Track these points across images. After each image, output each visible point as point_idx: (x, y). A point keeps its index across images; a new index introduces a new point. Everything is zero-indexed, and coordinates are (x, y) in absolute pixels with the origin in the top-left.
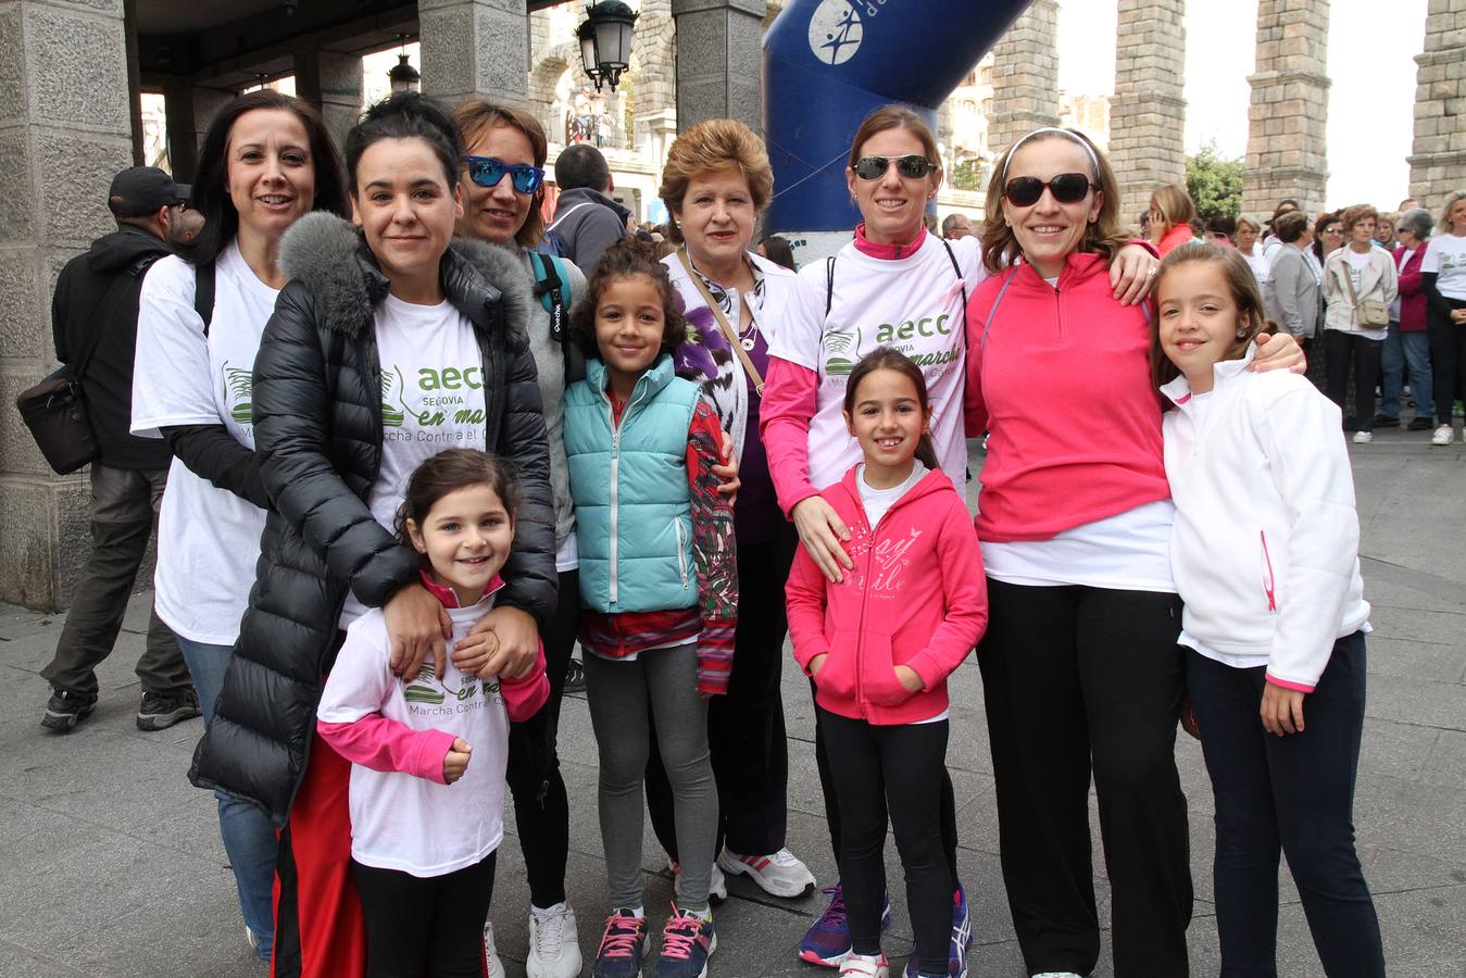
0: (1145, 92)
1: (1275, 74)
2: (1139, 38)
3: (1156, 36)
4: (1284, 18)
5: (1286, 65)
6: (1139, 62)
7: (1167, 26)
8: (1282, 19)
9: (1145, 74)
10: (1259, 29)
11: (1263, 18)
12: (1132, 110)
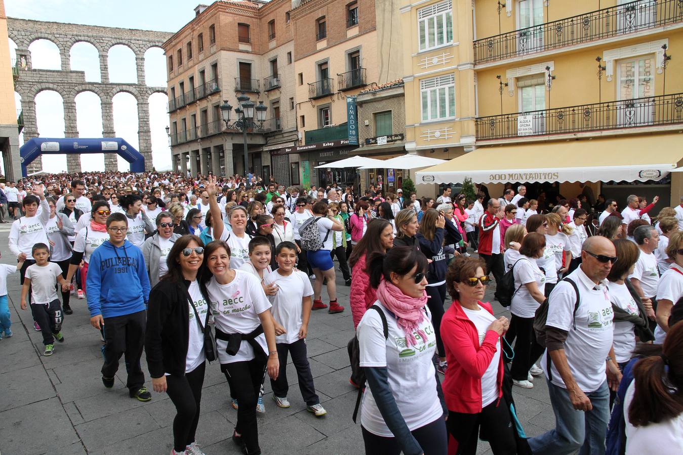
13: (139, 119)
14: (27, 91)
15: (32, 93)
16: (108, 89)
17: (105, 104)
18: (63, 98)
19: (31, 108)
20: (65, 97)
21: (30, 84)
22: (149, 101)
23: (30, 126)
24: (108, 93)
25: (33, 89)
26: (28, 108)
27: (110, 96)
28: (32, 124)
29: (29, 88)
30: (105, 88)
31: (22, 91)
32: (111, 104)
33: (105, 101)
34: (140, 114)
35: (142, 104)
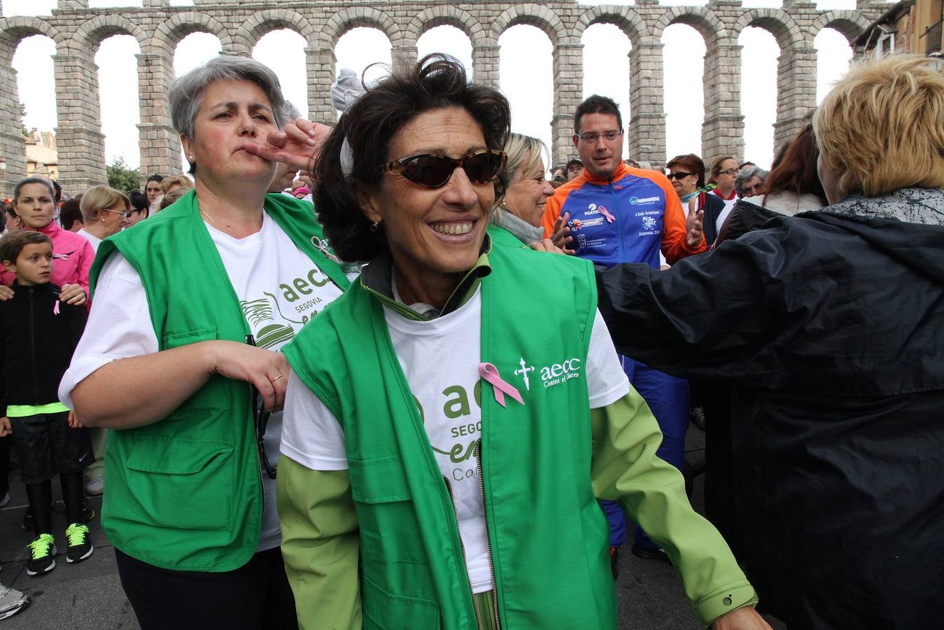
0: (76, 127)
1: (152, 124)
2: (70, 96)
3: (80, 96)
4: (153, 95)
5: (157, 121)
6: (71, 110)
7: (87, 92)
8: (152, 96)
9: (76, 116)
10: (140, 99)
11: (141, 95)
12: (70, 136)
13: (557, 85)
14: (318, 29)
15: (330, 32)
16: (490, 13)
17: (483, 49)
18: (391, 41)
19: (325, 67)
20: (395, 36)
21: (326, 12)
22: (583, 41)
23: (321, 108)
24: (490, 23)
25: (331, 22)
26: (318, 67)
27: (495, 31)
28: (325, 104)
29: (323, 22)
30: (483, 12)
31: (310, 29)
32: (497, 49)
33: (482, 42)
34: (562, 74)
35: (567, 47)
